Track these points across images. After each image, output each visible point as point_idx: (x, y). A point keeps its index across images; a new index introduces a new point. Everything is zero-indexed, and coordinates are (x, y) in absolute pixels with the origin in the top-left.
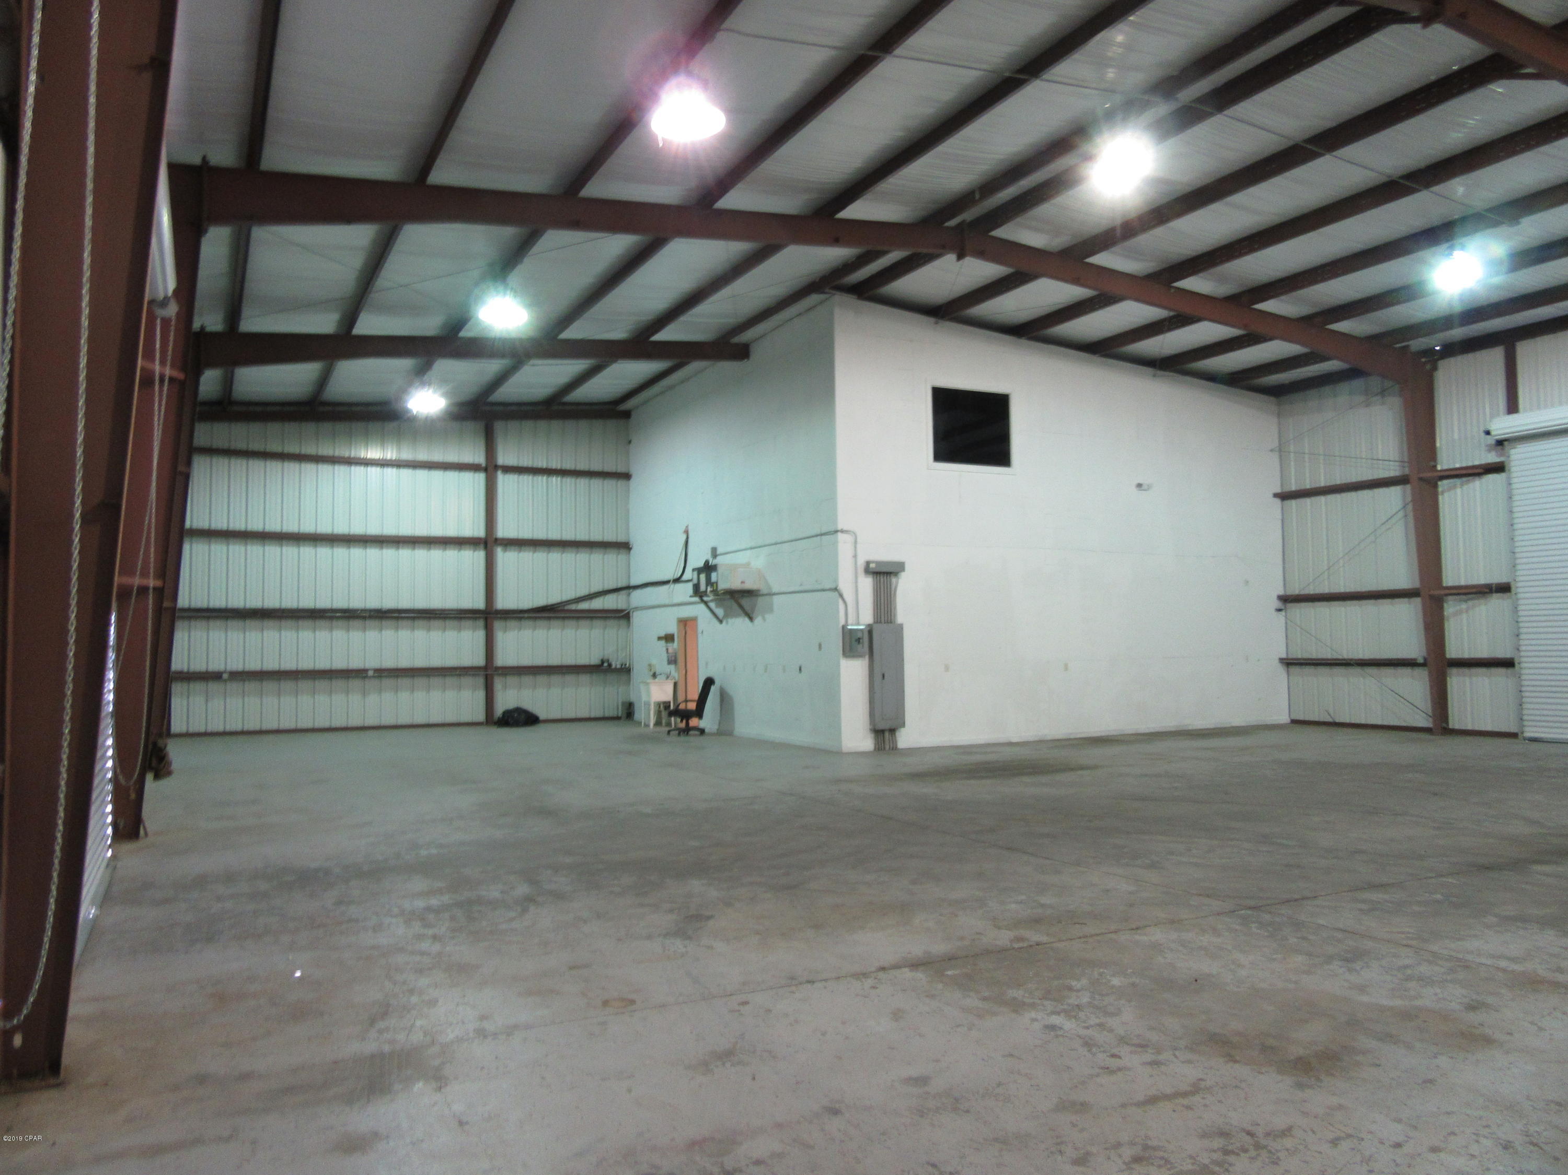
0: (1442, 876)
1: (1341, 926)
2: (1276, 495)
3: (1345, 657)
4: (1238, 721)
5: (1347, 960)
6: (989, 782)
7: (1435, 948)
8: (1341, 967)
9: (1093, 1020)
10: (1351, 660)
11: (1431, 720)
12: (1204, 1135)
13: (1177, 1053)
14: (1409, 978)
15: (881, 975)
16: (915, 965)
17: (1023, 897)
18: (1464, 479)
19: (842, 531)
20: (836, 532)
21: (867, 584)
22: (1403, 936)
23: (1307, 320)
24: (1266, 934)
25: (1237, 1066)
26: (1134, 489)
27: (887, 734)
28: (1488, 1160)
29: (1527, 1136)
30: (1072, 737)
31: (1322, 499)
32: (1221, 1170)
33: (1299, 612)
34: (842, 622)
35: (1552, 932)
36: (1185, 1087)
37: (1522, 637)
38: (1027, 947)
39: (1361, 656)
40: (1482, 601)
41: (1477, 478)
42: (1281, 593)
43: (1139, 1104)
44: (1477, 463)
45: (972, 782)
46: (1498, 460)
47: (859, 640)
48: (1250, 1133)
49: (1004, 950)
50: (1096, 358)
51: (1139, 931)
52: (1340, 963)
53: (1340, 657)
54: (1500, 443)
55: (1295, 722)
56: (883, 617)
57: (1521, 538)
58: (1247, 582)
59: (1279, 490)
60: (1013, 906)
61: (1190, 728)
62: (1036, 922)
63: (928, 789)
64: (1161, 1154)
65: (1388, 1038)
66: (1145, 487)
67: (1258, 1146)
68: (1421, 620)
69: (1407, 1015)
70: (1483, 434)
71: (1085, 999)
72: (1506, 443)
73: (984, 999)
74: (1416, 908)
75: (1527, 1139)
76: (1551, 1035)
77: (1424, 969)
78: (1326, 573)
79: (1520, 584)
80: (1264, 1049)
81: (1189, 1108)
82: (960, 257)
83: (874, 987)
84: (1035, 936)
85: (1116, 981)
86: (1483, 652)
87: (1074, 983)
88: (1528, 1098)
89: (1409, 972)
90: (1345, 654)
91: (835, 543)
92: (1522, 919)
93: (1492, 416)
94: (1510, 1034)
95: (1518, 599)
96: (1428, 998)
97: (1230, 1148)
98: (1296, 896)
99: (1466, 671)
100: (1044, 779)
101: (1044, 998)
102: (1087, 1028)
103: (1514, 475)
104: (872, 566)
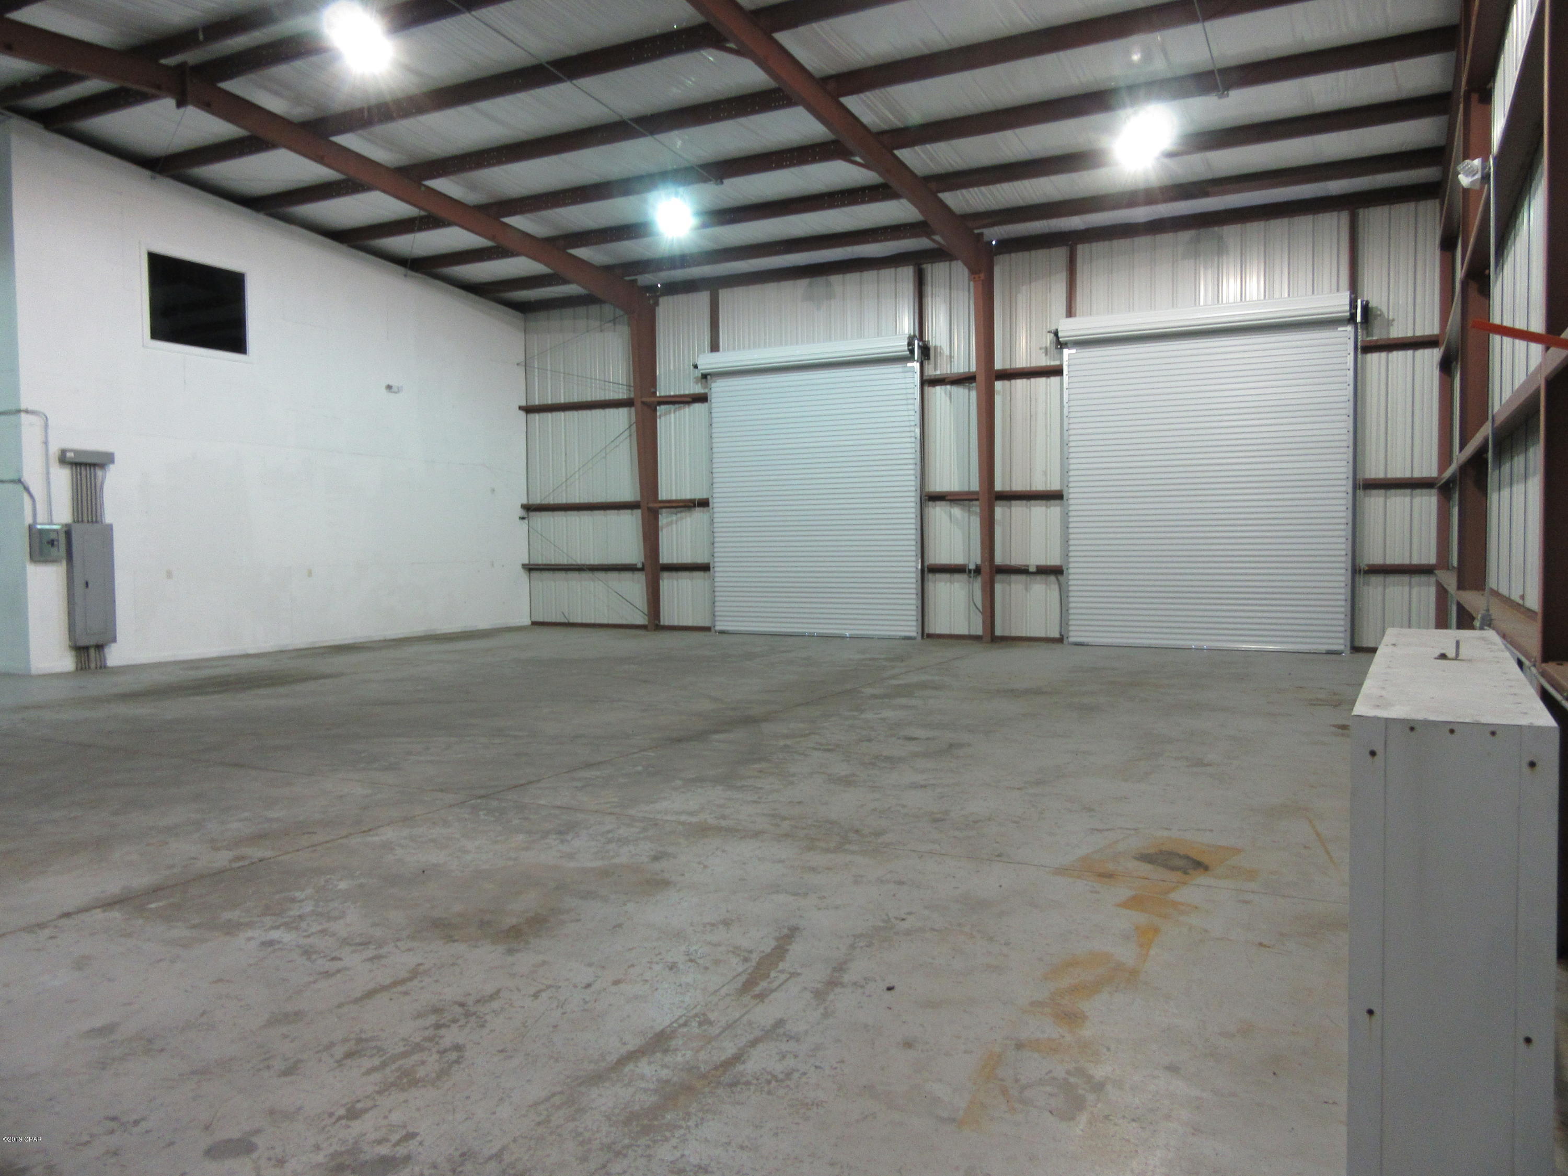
0: (644, 750)
1: (559, 804)
2: (521, 408)
3: (579, 562)
4: (483, 625)
5: (560, 833)
6: (216, 697)
7: (632, 812)
8: (555, 840)
9: (315, 928)
10: (584, 565)
11: (646, 617)
12: (419, 1016)
13: (399, 944)
14: (610, 841)
15: (63, 922)
16: (109, 904)
17: (246, 814)
18: (677, 406)
19: (27, 411)
20: (19, 411)
21: (62, 478)
22: (608, 805)
23: (550, 241)
24: (492, 819)
25: (456, 944)
26: (384, 390)
27: (92, 652)
28: (658, 981)
29: (688, 955)
30: (317, 646)
31: (562, 415)
32: (432, 1045)
33: (542, 520)
34: (29, 520)
35: (720, 788)
36: (403, 974)
37: (716, 545)
38: (249, 865)
39: (592, 562)
40: (688, 514)
41: (687, 406)
42: (525, 502)
43: (356, 1001)
44: (687, 392)
45: (198, 698)
46: (702, 391)
47: (52, 543)
48: (462, 1005)
49: (221, 872)
50: (344, 248)
51: (371, 833)
52: (554, 837)
53: (574, 563)
54: (705, 376)
55: (534, 623)
56: (85, 515)
57: (718, 460)
58: (493, 490)
59: (524, 403)
60: (235, 825)
61: (438, 632)
62: (258, 838)
63: (142, 710)
64: (373, 1044)
65: (588, 895)
66: (395, 389)
67: (468, 1015)
68: (641, 530)
69: (605, 873)
70: (692, 367)
71: (308, 907)
72: (709, 377)
73: (194, 927)
74: (621, 780)
75: (687, 958)
76: (713, 870)
77: (623, 832)
78: (564, 485)
79: (715, 500)
80: (482, 924)
81: (406, 993)
82: (181, 104)
83: (52, 938)
84: (256, 853)
85: (343, 885)
86: (687, 559)
87: (298, 894)
88: (692, 924)
89: (610, 835)
90: (579, 559)
91: (18, 426)
92: (700, 780)
93: (701, 351)
94: (683, 875)
95: (713, 513)
96: (624, 856)
97: (442, 1021)
98: (521, 782)
99: (674, 574)
100: (282, 690)
101: (264, 914)
102: (309, 936)
103: (713, 405)
104: (70, 455)
